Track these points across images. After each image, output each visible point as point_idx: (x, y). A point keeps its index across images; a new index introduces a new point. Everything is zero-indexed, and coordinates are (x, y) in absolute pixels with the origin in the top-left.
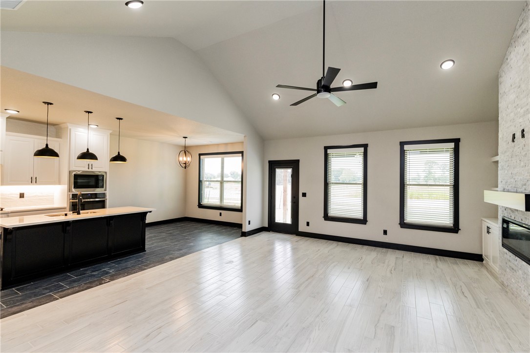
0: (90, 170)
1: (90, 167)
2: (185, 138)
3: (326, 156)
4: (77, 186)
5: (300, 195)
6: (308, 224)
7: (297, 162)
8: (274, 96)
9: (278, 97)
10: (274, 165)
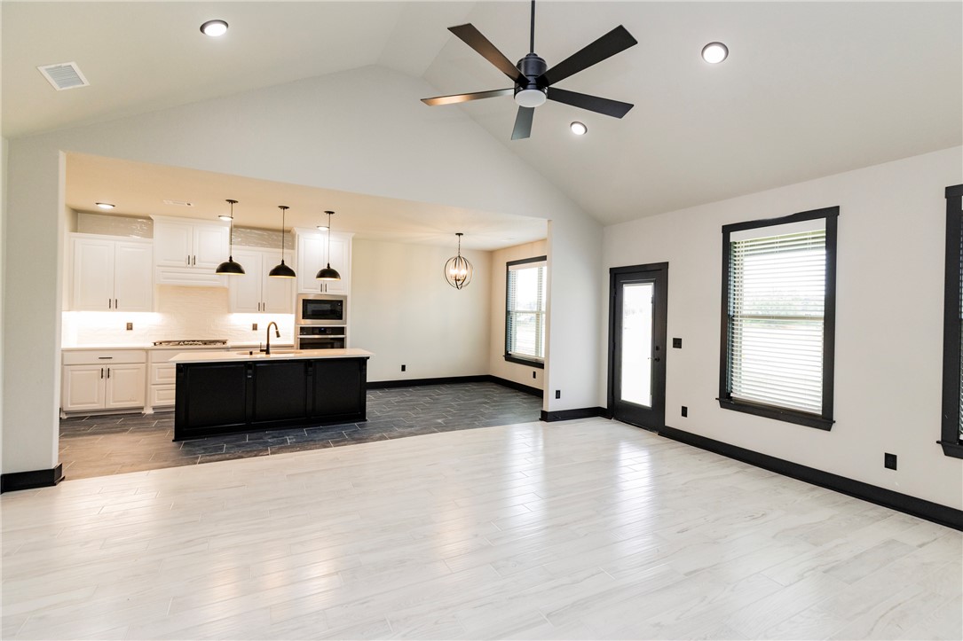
0: (324, 292)
1: (324, 288)
2: (459, 234)
3: (727, 249)
4: (305, 316)
5: (670, 343)
6: (684, 412)
7: (663, 267)
8: (574, 126)
9: (583, 130)
10: (620, 277)
